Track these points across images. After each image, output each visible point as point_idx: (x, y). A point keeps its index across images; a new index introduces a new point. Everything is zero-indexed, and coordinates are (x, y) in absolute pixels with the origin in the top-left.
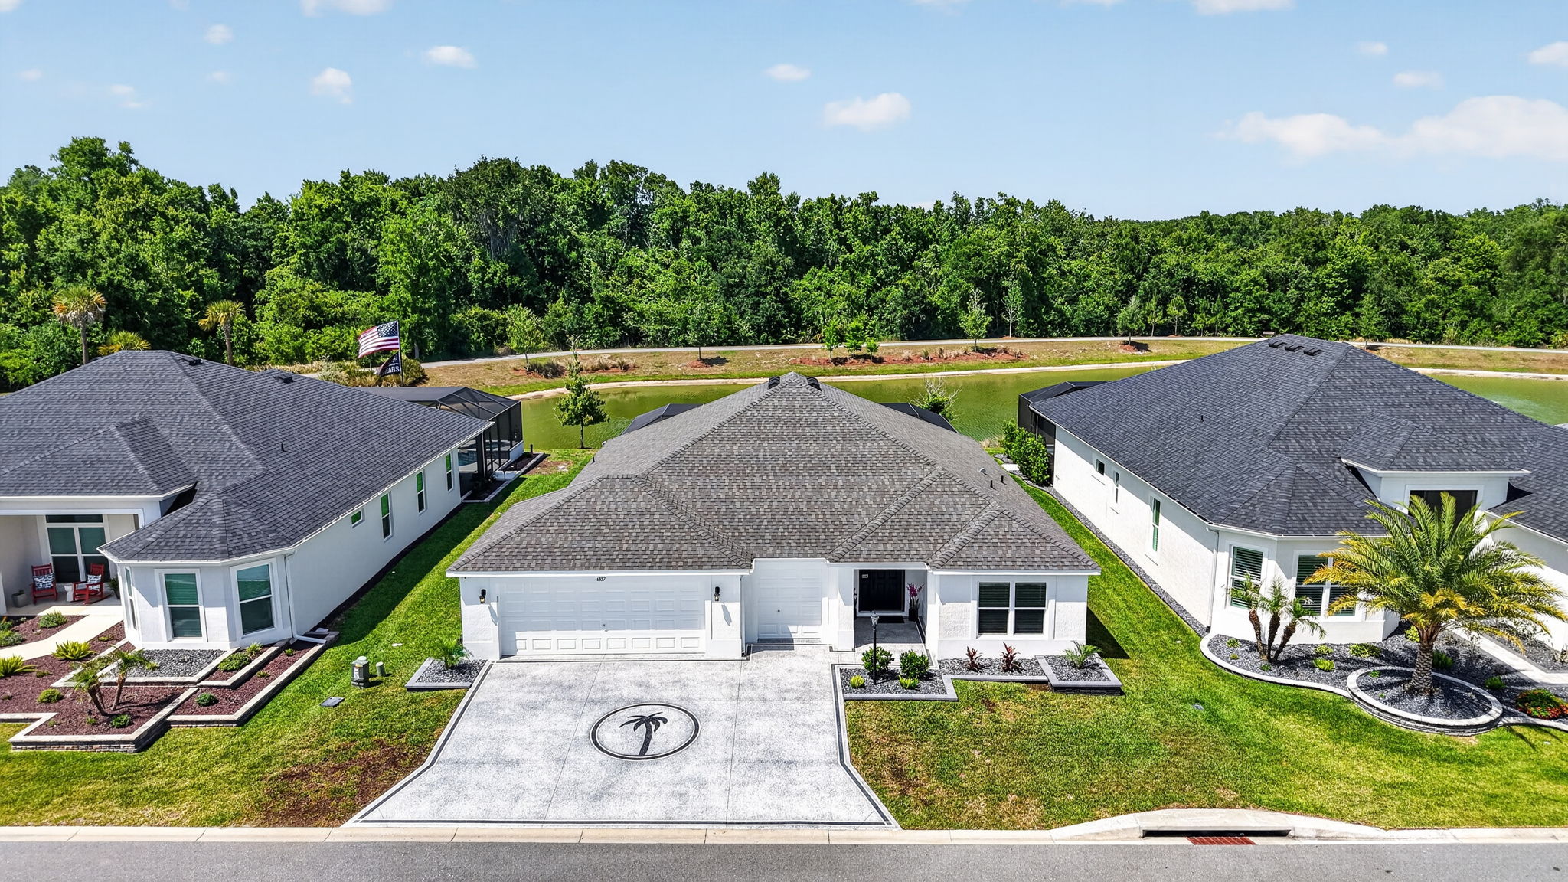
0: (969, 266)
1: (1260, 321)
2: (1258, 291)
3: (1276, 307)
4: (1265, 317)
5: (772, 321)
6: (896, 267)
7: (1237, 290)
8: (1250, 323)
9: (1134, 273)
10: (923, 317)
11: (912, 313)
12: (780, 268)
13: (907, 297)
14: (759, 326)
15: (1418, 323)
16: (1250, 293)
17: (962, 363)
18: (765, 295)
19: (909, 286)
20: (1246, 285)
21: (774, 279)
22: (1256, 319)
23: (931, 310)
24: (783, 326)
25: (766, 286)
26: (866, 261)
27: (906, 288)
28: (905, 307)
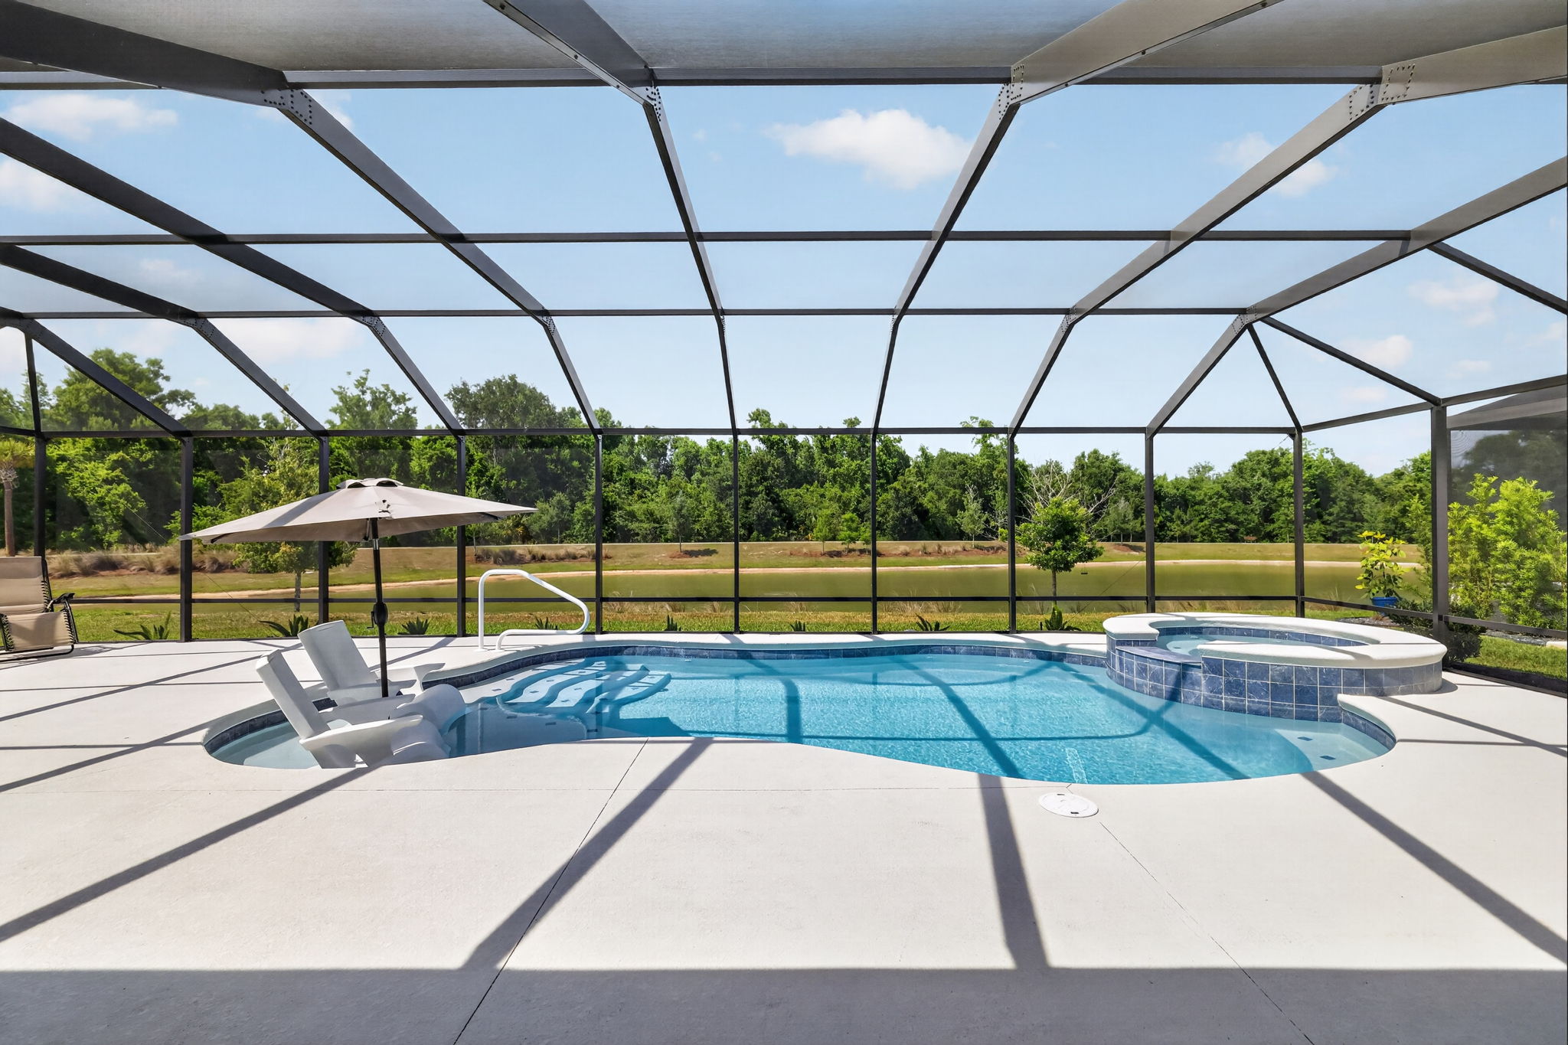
0: (954, 474)
1: (1227, 531)
2: (1222, 503)
3: (1242, 518)
4: (1233, 527)
5: (762, 519)
6: (882, 481)
7: (1202, 502)
8: (1219, 532)
9: (1102, 488)
10: (915, 518)
11: (904, 515)
12: (770, 468)
13: (898, 498)
14: (751, 524)
15: (1396, 528)
16: (1215, 505)
17: (962, 557)
18: (756, 494)
19: (899, 490)
20: (1211, 498)
21: (765, 479)
22: (1223, 529)
23: (923, 513)
24: (774, 525)
25: (757, 486)
26: (854, 474)
27: (897, 491)
28: (897, 508)
